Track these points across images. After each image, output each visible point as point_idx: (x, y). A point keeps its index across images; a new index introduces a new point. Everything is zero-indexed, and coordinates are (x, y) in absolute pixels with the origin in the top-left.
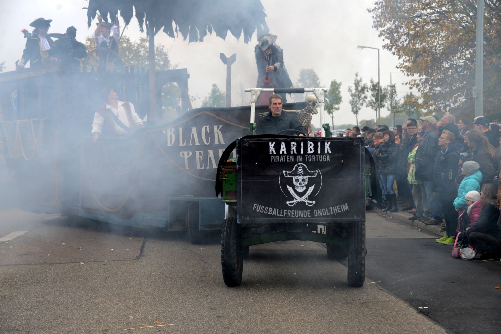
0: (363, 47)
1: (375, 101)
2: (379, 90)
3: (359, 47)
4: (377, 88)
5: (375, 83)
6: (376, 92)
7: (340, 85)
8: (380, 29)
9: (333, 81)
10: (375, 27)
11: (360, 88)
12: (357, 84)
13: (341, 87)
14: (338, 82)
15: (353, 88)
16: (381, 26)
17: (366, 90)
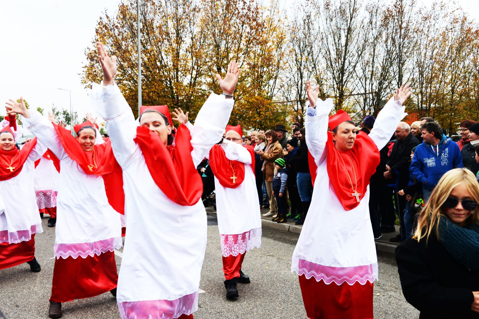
0: (60, 89)
1: (65, 121)
2: (68, 114)
3: (58, 88)
4: (66, 113)
5: (65, 110)
6: (66, 115)
7: (43, 110)
8: (85, 85)
9: (39, 107)
10: (82, 83)
11: (55, 113)
12: (53, 110)
13: (43, 111)
14: (42, 108)
15: (52, 112)
16: (85, 83)
17: (59, 114)
